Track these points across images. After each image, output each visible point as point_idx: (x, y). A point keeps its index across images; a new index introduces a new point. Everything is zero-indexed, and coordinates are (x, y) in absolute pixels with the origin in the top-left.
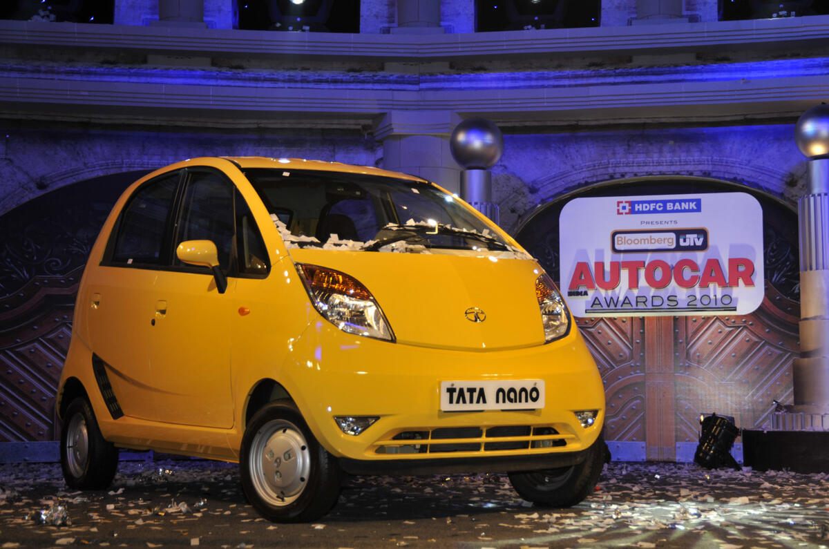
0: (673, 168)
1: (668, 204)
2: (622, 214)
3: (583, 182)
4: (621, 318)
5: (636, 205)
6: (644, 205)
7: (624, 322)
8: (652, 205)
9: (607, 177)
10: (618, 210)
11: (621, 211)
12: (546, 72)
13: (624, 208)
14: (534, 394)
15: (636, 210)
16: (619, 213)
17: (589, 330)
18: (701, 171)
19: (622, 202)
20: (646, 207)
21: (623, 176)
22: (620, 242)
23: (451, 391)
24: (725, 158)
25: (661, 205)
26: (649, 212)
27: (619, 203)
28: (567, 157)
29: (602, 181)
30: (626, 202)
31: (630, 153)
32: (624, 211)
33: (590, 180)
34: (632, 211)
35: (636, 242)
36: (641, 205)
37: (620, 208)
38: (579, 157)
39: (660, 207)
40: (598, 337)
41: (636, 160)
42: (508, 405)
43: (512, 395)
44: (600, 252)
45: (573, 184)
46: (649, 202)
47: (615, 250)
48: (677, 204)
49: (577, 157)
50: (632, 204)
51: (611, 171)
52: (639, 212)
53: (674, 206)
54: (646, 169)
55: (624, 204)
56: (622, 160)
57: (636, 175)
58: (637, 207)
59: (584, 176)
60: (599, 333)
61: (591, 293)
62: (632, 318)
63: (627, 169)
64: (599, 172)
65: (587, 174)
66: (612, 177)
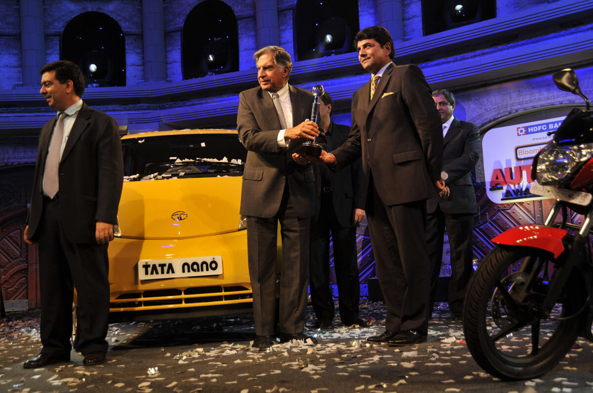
0: (549, 101)
1: (550, 125)
2: (520, 135)
3: (492, 118)
4: (526, 202)
5: (529, 129)
6: (534, 128)
7: (528, 204)
8: (539, 127)
9: (507, 113)
10: (518, 133)
11: (520, 133)
12: (465, 54)
13: (521, 131)
14: (214, 266)
15: (529, 131)
16: (518, 135)
17: (507, 211)
18: (568, 100)
19: (520, 128)
20: (536, 129)
21: (517, 111)
22: (521, 154)
23: (146, 266)
24: (584, 89)
25: (545, 126)
26: (538, 132)
27: (518, 129)
28: (481, 104)
29: (504, 116)
30: (522, 127)
31: (520, 96)
32: (522, 133)
33: (496, 117)
34: (527, 133)
35: (531, 152)
36: (532, 128)
37: (519, 132)
38: (489, 103)
39: (544, 127)
40: (513, 215)
41: (524, 100)
42: (192, 274)
43: (195, 267)
44: (508, 162)
45: (487, 121)
46: (537, 126)
47: (518, 159)
48: (556, 124)
49: (488, 103)
50: (526, 128)
51: (509, 109)
52: (531, 133)
53: (554, 126)
54: (532, 104)
55: (521, 129)
56: (516, 101)
57: (525, 109)
58: (529, 130)
59: (492, 115)
60: (514, 212)
61: (505, 187)
62: (534, 201)
63: (519, 107)
64: (502, 111)
65: (495, 113)
66: (510, 113)
